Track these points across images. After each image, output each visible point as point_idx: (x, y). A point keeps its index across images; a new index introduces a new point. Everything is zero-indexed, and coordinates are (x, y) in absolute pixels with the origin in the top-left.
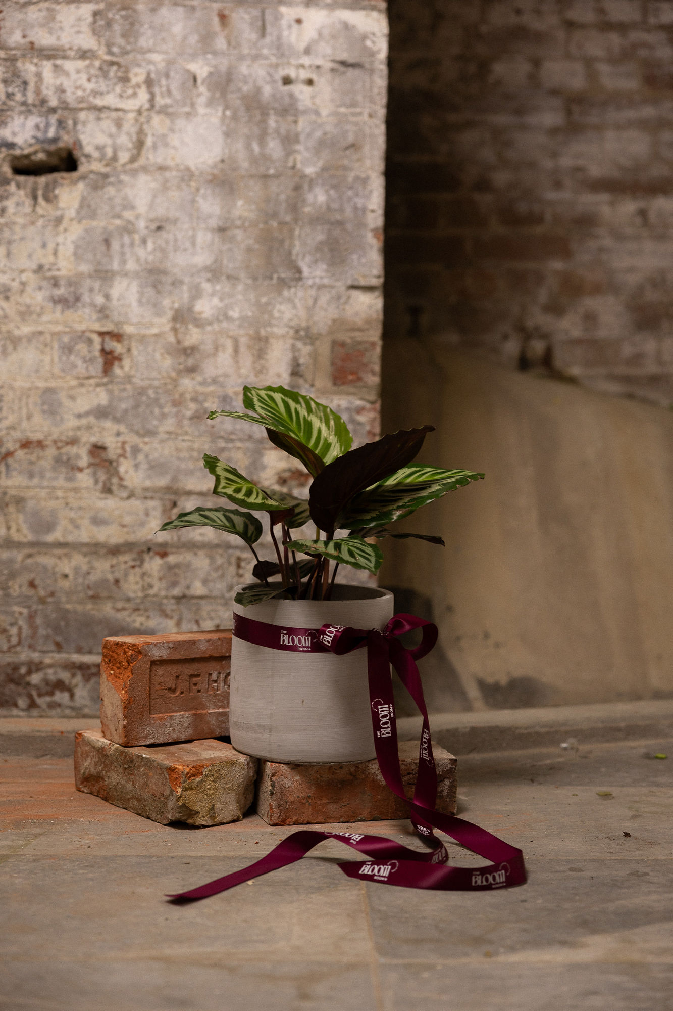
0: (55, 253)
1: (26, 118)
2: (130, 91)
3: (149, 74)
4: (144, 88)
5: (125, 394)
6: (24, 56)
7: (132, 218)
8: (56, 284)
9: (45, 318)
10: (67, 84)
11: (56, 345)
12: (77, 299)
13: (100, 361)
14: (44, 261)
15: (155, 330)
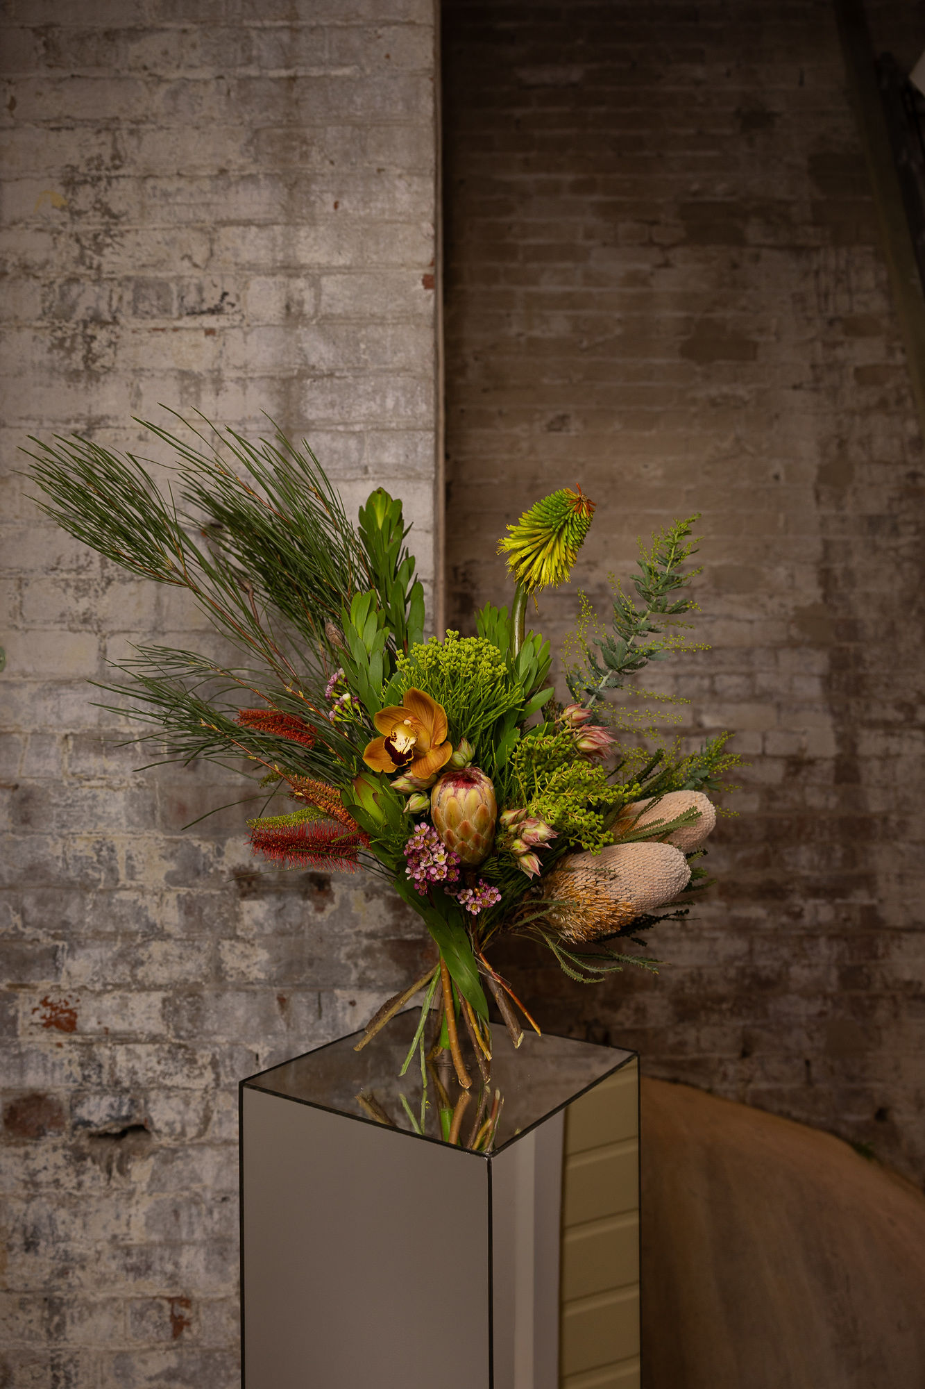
0: (128, 1224)
1: (101, 1098)
2: (197, 1072)
3: (214, 1055)
4: (209, 1068)
5: (193, 1358)
6: (99, 1041)
7: (199, 1190)
8: (128, 1254)
9: (118, 1286)
10: (138, 1066)
11: (129, 1312)
12: (149, 1267)
13: (170, 1325)
14: (117, 1232)
15: (222, 1295)
